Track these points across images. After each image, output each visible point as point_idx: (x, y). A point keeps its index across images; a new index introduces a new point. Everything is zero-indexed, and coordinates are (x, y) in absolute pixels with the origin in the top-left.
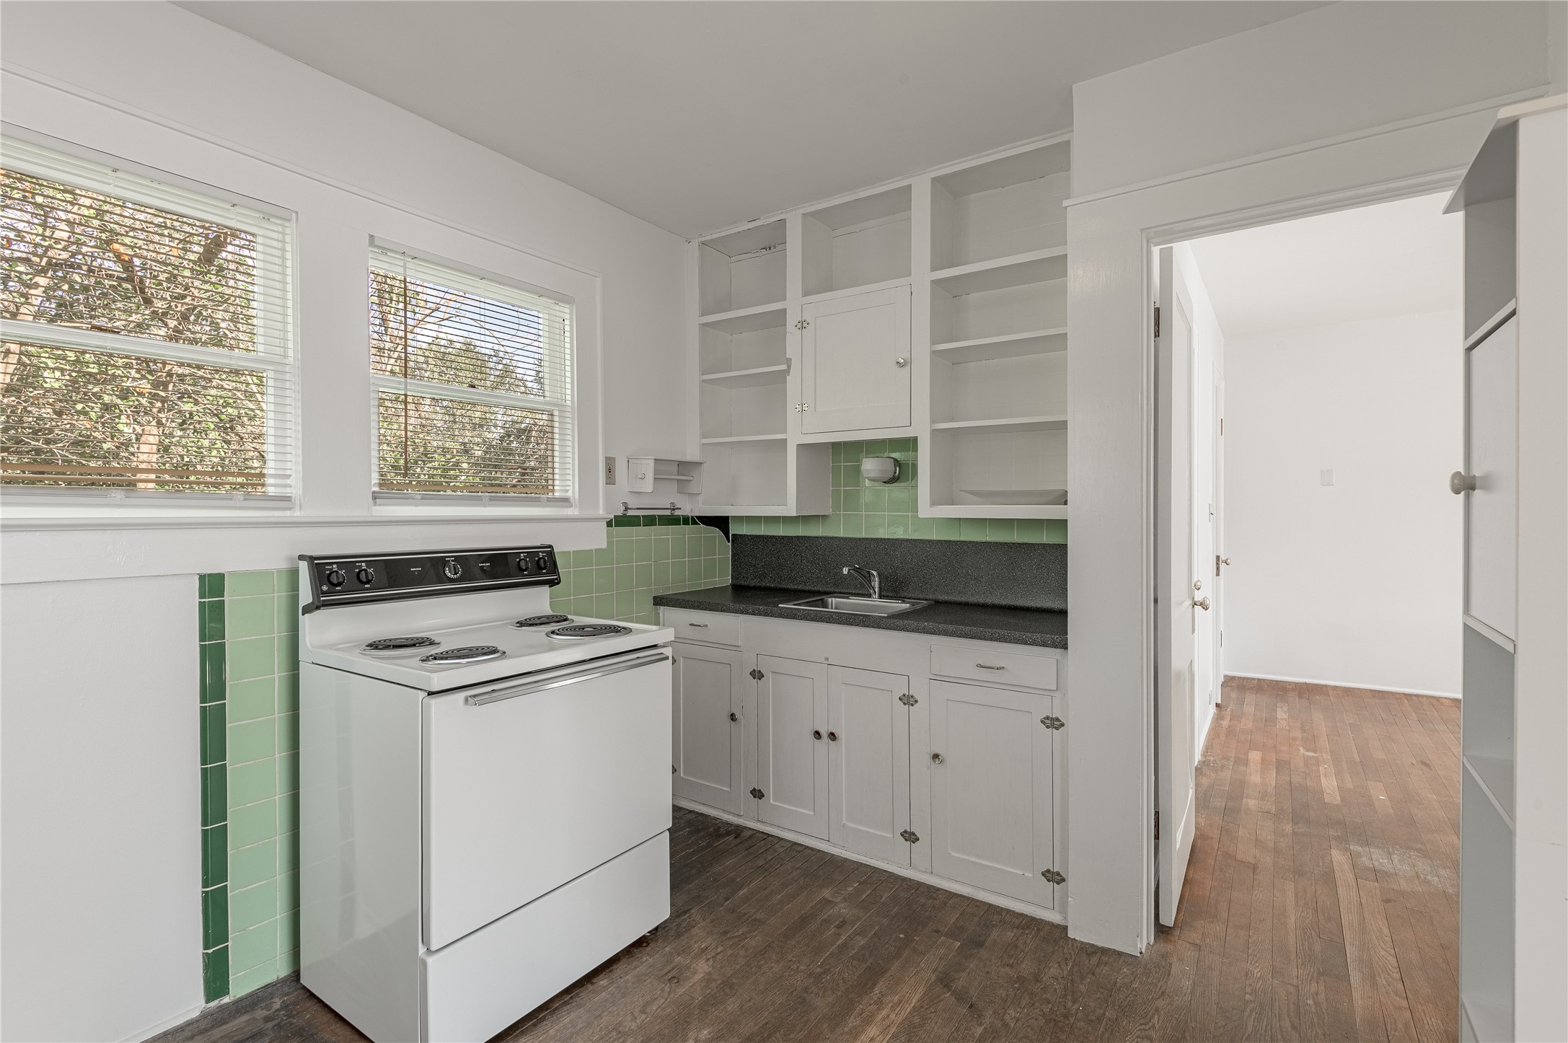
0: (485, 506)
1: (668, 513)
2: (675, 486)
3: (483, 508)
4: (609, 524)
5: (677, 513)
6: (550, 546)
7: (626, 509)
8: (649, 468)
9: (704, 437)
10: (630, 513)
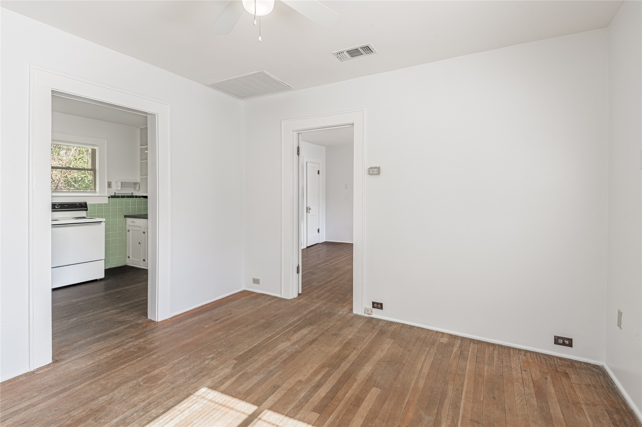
0: (70, 193)
1: (131, 195)
2: (133, 188)
3: (70, 194)
4: (109, 197)
5: (133, 195)
6: (86, 202)
7: (115, 194)
8: (120, 184)
9: (141, 176)
10: (116, 195)
